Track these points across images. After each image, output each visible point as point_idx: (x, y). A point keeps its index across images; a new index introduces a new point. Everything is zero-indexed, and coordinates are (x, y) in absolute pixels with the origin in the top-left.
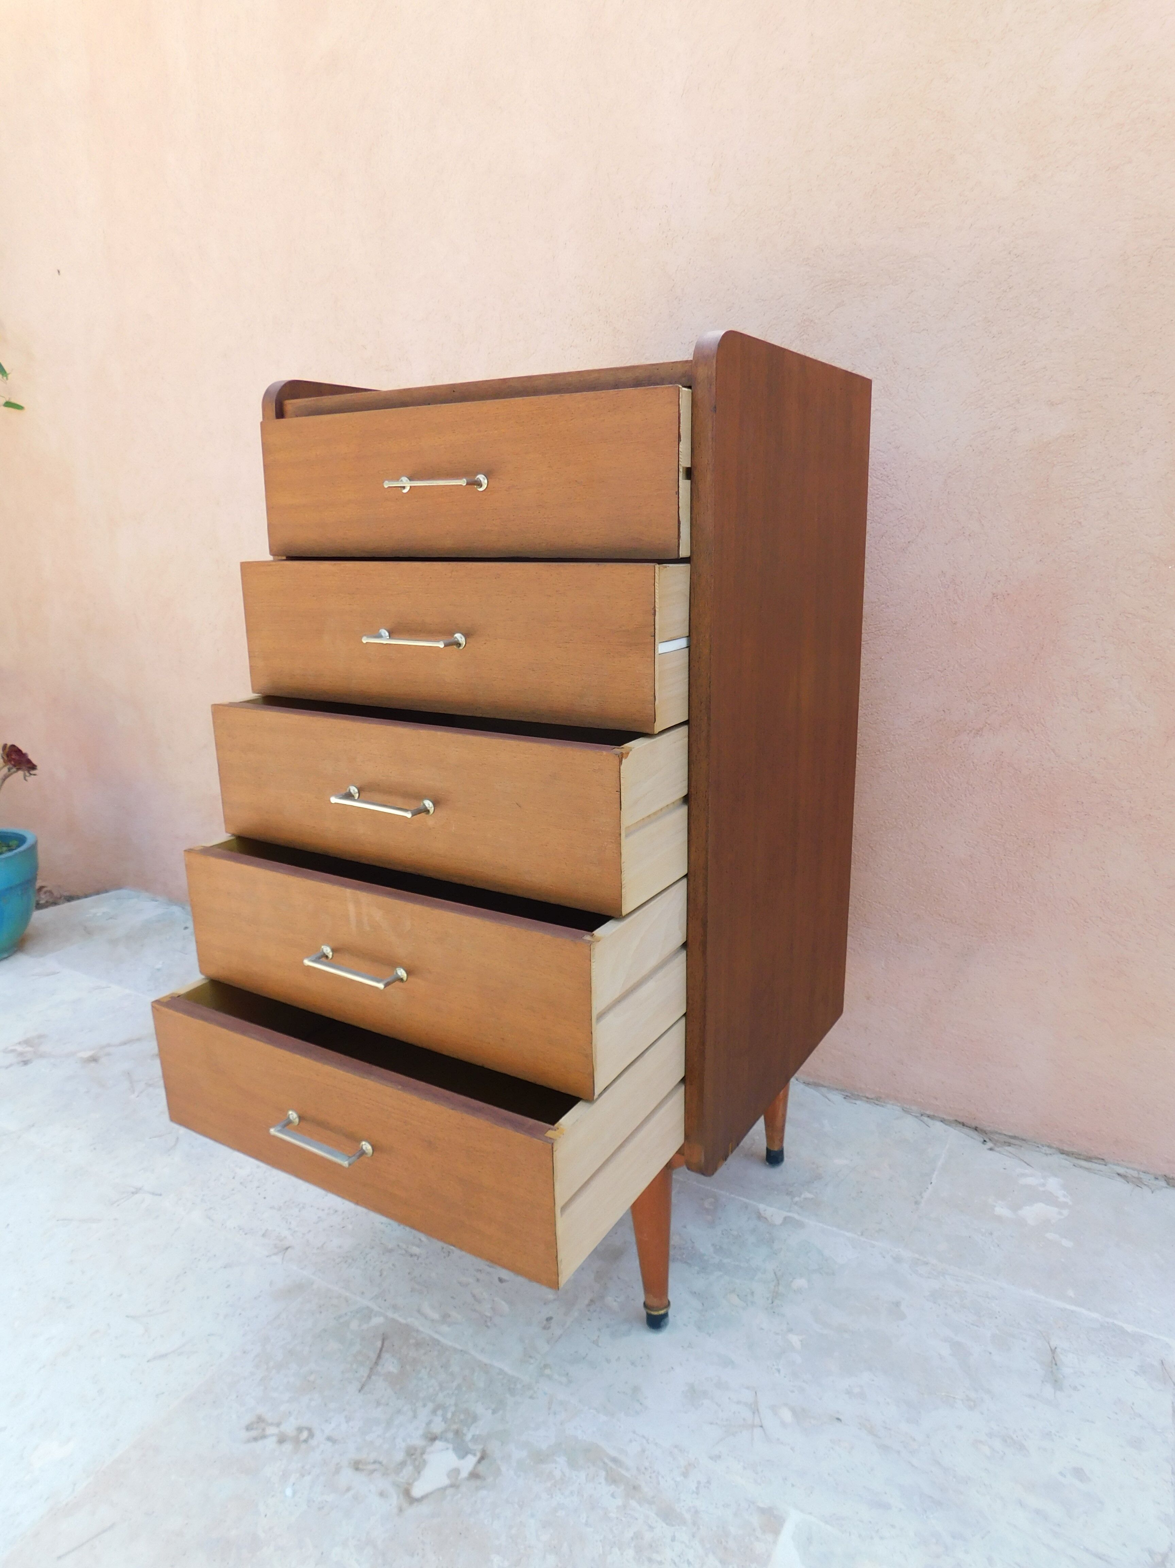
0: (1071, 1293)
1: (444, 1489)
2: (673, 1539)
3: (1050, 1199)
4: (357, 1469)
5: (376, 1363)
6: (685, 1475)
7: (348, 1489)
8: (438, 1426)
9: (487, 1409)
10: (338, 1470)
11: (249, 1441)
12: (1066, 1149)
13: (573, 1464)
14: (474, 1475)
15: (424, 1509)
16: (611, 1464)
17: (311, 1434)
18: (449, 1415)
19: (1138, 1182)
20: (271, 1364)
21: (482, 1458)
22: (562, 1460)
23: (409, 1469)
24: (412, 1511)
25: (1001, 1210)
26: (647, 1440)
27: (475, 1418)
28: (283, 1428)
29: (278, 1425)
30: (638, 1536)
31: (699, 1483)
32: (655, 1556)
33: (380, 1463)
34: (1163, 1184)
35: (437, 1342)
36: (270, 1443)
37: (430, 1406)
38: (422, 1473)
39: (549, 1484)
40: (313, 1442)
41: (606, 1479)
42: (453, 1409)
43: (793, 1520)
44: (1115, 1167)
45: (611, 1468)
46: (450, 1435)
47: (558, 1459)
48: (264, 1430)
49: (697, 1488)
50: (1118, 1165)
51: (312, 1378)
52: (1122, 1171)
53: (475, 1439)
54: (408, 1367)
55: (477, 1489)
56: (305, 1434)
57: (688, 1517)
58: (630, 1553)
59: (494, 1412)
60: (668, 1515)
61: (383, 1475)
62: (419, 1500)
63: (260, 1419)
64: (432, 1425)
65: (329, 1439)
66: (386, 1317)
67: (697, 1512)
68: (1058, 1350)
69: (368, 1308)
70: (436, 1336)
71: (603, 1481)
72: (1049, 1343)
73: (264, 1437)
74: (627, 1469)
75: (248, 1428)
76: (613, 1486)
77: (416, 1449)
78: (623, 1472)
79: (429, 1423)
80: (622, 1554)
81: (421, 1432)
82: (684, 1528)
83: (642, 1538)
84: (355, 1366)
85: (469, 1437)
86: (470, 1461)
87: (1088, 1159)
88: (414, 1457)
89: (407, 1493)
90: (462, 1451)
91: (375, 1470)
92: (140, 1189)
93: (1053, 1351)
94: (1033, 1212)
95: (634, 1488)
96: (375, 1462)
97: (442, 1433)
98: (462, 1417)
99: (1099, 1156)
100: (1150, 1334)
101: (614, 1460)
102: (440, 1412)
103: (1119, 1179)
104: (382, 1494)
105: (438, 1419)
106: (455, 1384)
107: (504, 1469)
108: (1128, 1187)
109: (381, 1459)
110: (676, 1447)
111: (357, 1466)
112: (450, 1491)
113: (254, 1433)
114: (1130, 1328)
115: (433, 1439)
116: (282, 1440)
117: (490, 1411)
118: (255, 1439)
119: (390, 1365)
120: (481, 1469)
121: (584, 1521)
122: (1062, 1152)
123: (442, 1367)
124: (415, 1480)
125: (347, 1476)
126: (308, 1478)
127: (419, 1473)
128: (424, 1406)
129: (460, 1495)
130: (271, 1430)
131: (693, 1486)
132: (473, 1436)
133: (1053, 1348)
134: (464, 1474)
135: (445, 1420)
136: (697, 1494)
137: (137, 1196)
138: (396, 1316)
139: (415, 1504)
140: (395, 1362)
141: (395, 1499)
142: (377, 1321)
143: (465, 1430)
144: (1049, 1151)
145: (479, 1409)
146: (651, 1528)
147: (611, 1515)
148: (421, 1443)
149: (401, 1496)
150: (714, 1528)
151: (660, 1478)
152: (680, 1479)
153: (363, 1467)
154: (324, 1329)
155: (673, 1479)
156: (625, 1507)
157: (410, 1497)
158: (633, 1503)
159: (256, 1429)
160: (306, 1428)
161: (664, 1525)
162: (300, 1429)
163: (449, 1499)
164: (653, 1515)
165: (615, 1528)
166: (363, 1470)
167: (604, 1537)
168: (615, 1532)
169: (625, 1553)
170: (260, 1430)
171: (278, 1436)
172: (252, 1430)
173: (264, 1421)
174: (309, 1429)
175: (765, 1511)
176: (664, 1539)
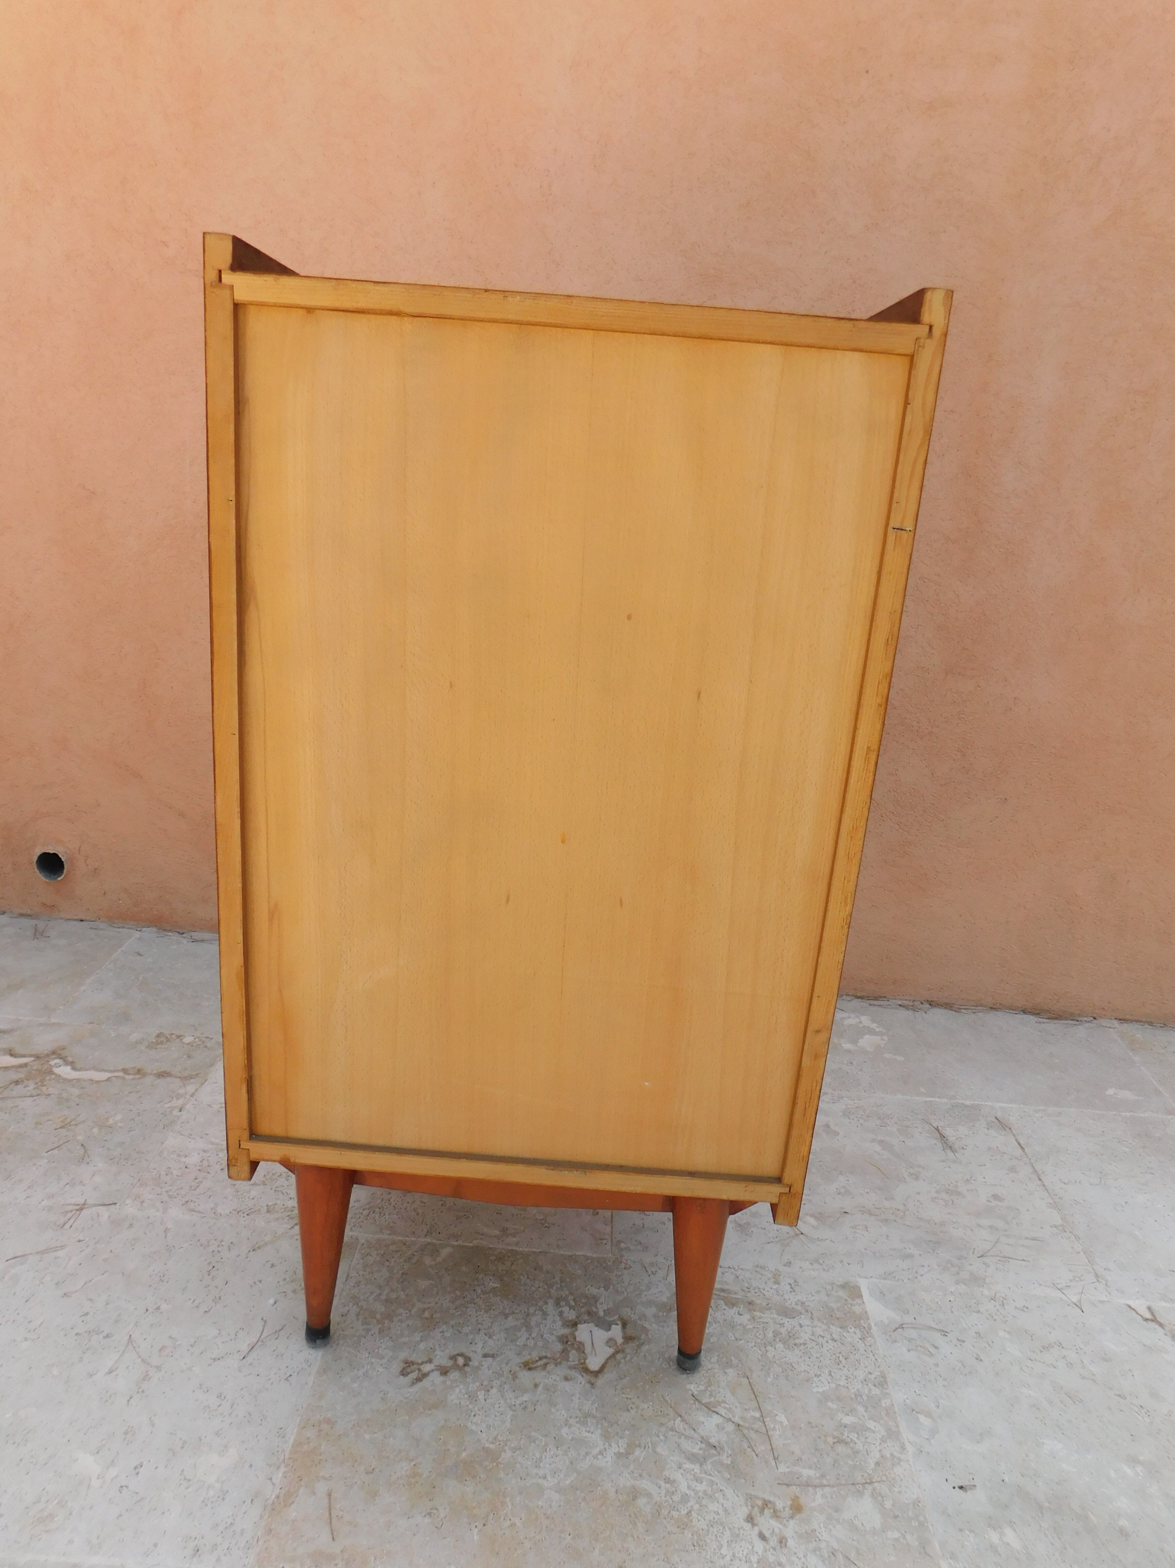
0: (922, 1090)
1: (613, 1356)
2: (801, 1326)
3: (872, 1032)
4: (530, 1369)
6: (777, 1282)
7: (536, 1386)
8: (571, 1315)
9: (599, 1289)
10: (515, 1377)
11: (413, 1383)
12: (859, 995)
14: (628, 1339)
15: (609, 1376)
16: (722, 1294)
17: (468, 1360)
18: (572, 1303)
19: (914, 1009)
20: (378, 1316)
21: (624, 1325)
23: (573, 1355)
24: (600, 1381)
25: (847, 1046)
26: (734, 1269)
27: (596, 1299)
28: (437, 1361)
29: (430, 1361)
30: (776, 1334)
31: (790, 1284)
32: (797, 1341)
33: (546, 1357)
34: (928, 1006)
35: (514, 1253)
36: (436, 1377)
37: (551, 1302)
38: (585, 1351)
40: (474, 1363)
41: (726, 1305)
42: (571, 1298)
43: (864, 1286)
44: (894, 1001)
45: (723, 1296)
46: (586, 1317)
48: (419, 1370)
49: (791, 1288)
50: (895, 999)
51: (427, 1314)
52: (900, 1002)
53: (607, 1312)
54: (505, 1279)
55: (639, 1346)
56: (461, 1361)
57: (799, 1308)
58: (780, 1346)
59: (606, 1288)
60: (787, 1312)
61: (556, 1364)
62: (600, 1372)
63: (408, 1363)
64: (565, 1315)
65: (485, 1356)
66: (453, 1246)
67: (803, 1303)
68: (940, 1128)
69: (429, 1244)
70: (510, 1248)
71: (724, 1307)
72: (932, 1125)
73: (425, 1375)
75: (404, 1373)
76: (735, 1308)
77: (567, 1337)
79: (561, 1314)
80: (775, 1349)
81: (559, 1323)
82: (803, 1317)
83: (781, 1334)
84: (458, 1293)
85: (601, 1313)
86: (616, 1331)
87: (876, 999)
88: (569, 1343)
89: (586, 1370)
90: (605, 1325)
91: (546, 1365)
92: (84, 1204)
93: (937, 1129)
94: (866, 1041)
95: (750, 1303)
96: (540, 1359)
97: (577, 1317)
98: (584, 1301)
99: (882, 995)
100: (980, 1103)
102: (563, 1303)
103: (901, 1008)
104: (566, 1379)
105: (566, 1309)
106: (557, 1279)
107: (647, 1325)
108: (910, 1013)
109: (544, 1354)
110: (757, 1266)
111: (528, 1366)
112: (619, 1356)
113: (414, 1375)
114: (968, 1103)
115: (575, 1325)
116: (444, 1372)
117: (603, 1289)
118: (419, 1380)
120: (630, 1331)
121: (733, 1338)
122: (858, 998)
123: (535, 1269)
124: (585, 1359)
125: (526, 1377)
126: (494, 1391)
127: (583, 1352)
128: (546, 1303)
129: (629, 1356)
130: (426, 1368)
131: (788, 1288)
132: (604, 1311)
133: (936, 1127)
134: (620, 1341)
135: (571, 1307)
136: (794, 1291)
137: (84, 1212)
138: (460, 1243)
139: (600, 1376)
140: (491, 1278)
141: (582, 1380)
142: (445, 1252)
143: (594, 1309)
144: (849, 998)
145: (594, 1291)
146: (782, 1325)
147: (748, 1327)
148: (566, 1331)
149: (584, 1374)
150: (822, 1309)
151: (762, 1290)
152: (776, 1286)
153: (534, 1366)
154: (403, 1273)
155: (771, 1288)
156: (754, 1318)
157: (592, 1372)
158: (758, 1314)
159: (412, 1372)
160: (458, 1355)
161: (788, 1320)
162: (453, 1358)
163: (623, 1361)
164: (776, 1316)
165: (758, 1334)
166: (536, 1368)
167: (755, 1343)
168: (760, 1336)
169: (777, 1347)
170: (417, 1371)
171: (437, 1370)
172: (408, 1374)
173: (413, 1363)
174: (461, 1355)
175: (844, 1286)
176: (795, 1328)
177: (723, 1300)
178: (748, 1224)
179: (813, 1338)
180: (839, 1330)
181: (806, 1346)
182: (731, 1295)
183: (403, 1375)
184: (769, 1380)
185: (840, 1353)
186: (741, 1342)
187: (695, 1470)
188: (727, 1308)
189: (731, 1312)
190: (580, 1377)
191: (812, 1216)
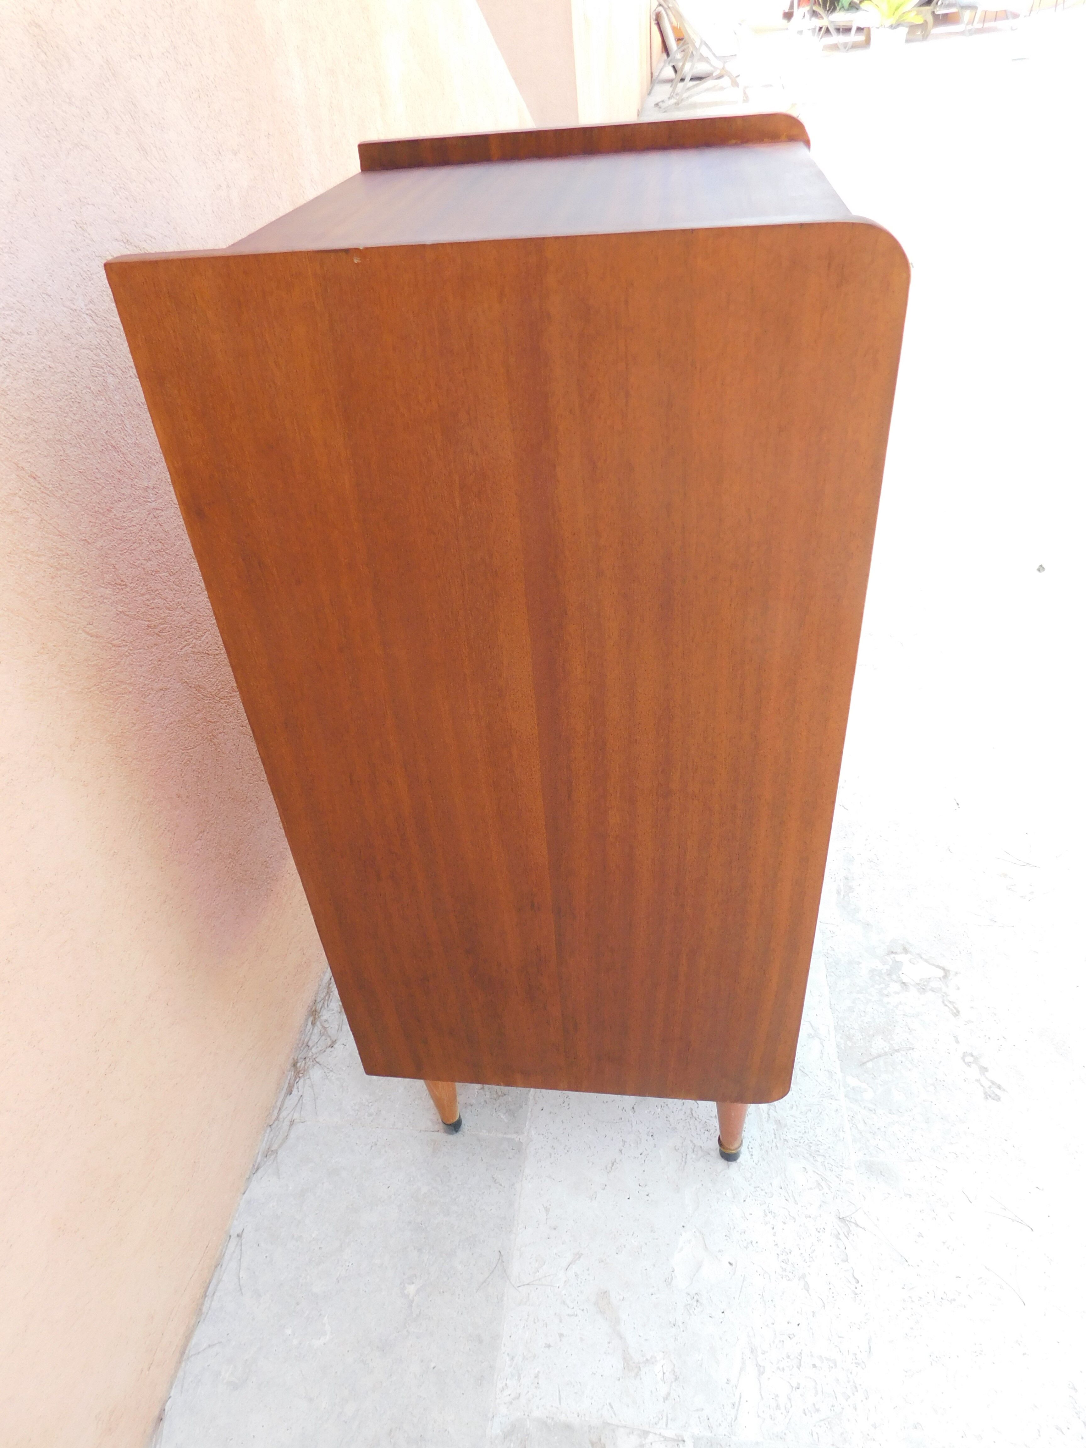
1: (926, 960)
4: (958, 1012)
5: (886, 1054)
7: (972, 1007)
8: (896, 986)
9: (862, 968)
10: (969, 1022)
11: (1004, 1090)
14: (906, 951)
15: (945, 964)
17: (965, 1054)
18: (883, 986)
21: (893, 953)
23: (933, 985)
24: (951, 969)
27: (873, 970)
28: (978, 1075)
29: (979, 1080)
33: (943, 1002)
36: (992, 1075)
37: (886, 1000)
40: (968, 1049)
42: (876, 987)
46: (894, 977)
48: (990, 1087)
53: (886, 963)
54: (871, 1033)
56: (969, 1059)
59: (859, 963)
61: (948, 995)
62: (944, 969)
63: (987, 1096)
65: (957, 1042)
66: (845, 1076)
69: (847, 1096)
70: (832, 1031)
73: (994, 1082)
77: (919, 988)
79: (897, 993)
84: (899, 1067)
85: (887, 967)
86: (899, 958)
88: (924, 987)
89: (945, 977)
90: (897, 966)
91: (950, 1002)
96: (946, 1006)
97: (896, 982)
98: (877, 978)
101: (839, 893)
102: (885, 992)
104: (958, 989)
105: (890, 990)
106: (859, 995)
111: (957, 1013)
112: (924, 957)
113: (997, 1091)
116: (984, 1069)
117: (861, 965)
118: (999, 1087)
119: (879, 1045)
120: (899, 950)
123: (854, 1011)
124: (935, 977)
125: (966, 1015)
126: (988, 1034)
127: (929, 978)
128: (889, 1003)
129: (922, 951)
130: (985, 1083)
132: (884, 965)
134: (909, 956)
135: (887, 986)
138: (837, 1071)
139: (947, 969)
140: (873, 1043)
141: (954, 980)
142: (851, 1082)
143: (884, 971)
149: (949, 978)
153: (954, 1009)
154: (890, 1113)
157: (946, 973)
159: (994, 1092)
160: (964, 1061)
162: (969, 1064)
166: (955, 1008)
170: (992, 1089)
171: (984, 1075)
172: (996, 1095)
173: (985, 1093)
174: (963, 1059)
183: (999, 1099)
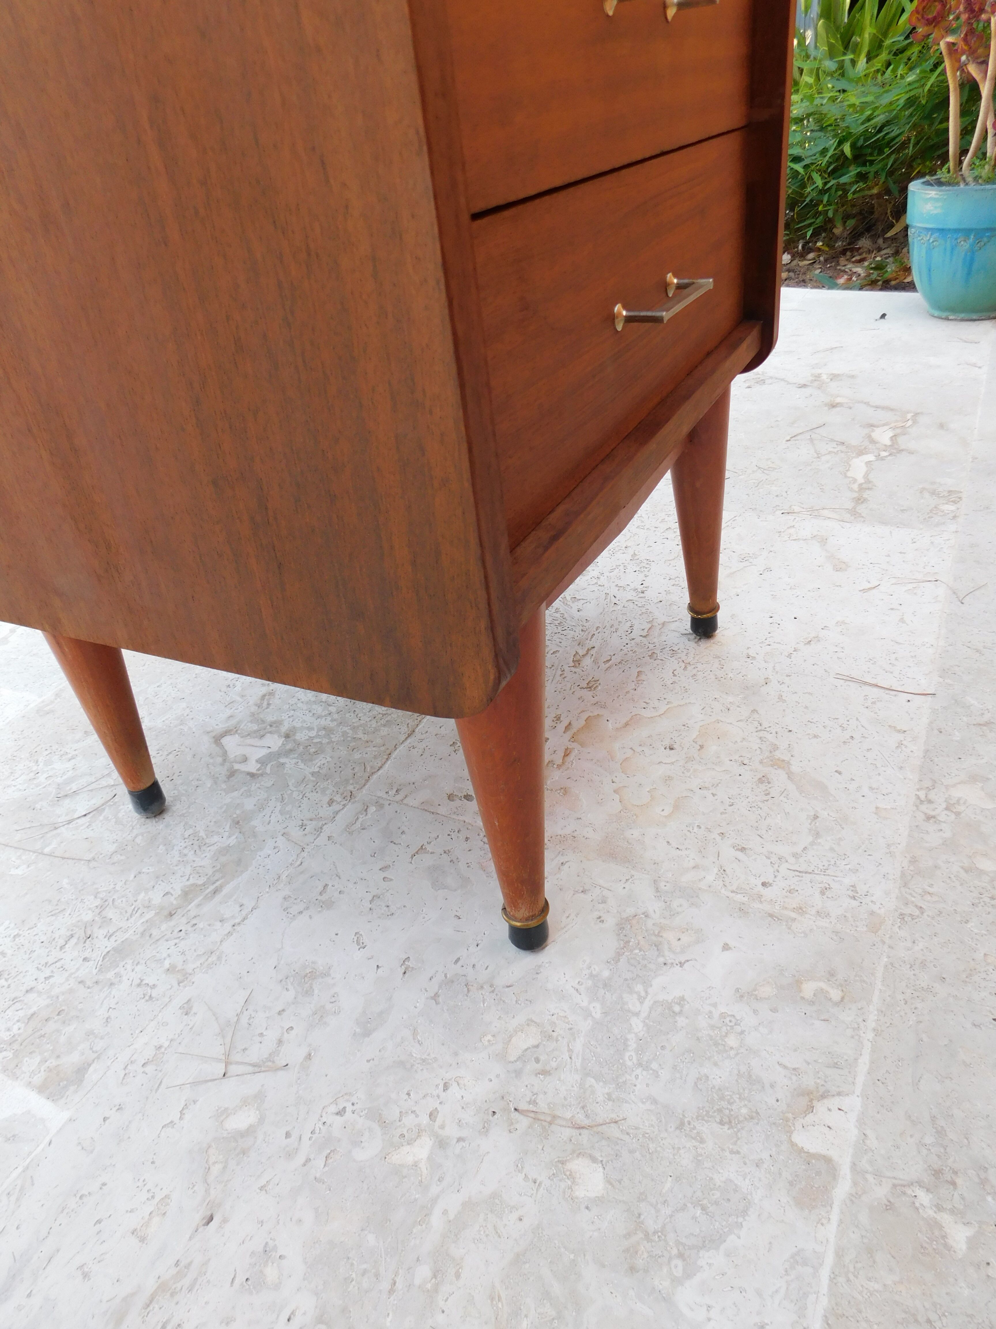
4: (264, 695)
13: (225, 850)
14: (234, 773)
15: (206, 748)
16: (212, 888)
18: (317, 740)
22: (232, 841)
24: (207, 741)
30: (106, 921)
31: (154, 986)
32: (74, 941)
37: (333, 724)
38: (249, 738)
39: (202, 834)
41: (192, 885)
45: (208, 888)
46: (289, 747)
47: (234, 837)
53: (279, 765)
55: (215, 780)
57: (110, 975)
59: (315, 773)
61: (253, 713)
62: (218, 742)
64: (305, 731)
71: (192, 881)
74: (199, 905)
76: (180, 893)
77: (275, 726)
78: (196, 902)
79: (308, 728)
80: (90, 909)
81: (298, 724)
82: (95, 971)
85: (283, 760)
86: (250, 767)
88: (269, 728)
90: (266, 760)
91: (259, 707)
96: (268, 705)
97: (293, 740)
98: (313, 750)
102: (323, 733)
104: (231, 718)
105: (312, 734)
106: (359, 736)
107: (236, 794)
109: (270, 708)
110: (219, 958)
112: (220, 761)
115: (287, 736)
117: (315, 770)
120: (240, 777)
121: (144, 870)
124: (239, 735)
127: (248, 735)
128: (331, 721)
129: (213, 768)
131: (150, 980)
132: (284, 764)
134: (237, 767)
135: (311, 739)
136: (139, 985)
139: (212, 741)
143: (293, 756)
145: (320, 762)
146: (109, 937)
147: (143, 894)
148: (284, 729)
149: (225, 730)
150: (80, 1006)
151: (177, 941)
152: (167, 964)
153: (265, 699)
155: (169, 956)
156: (148, 907)
157: (222, 736)
158: (150, 915)
161: (108, 949)
163: (211, 761)
164: (127, 936)
165: (124, 899)
166: (262, 699)
167: (118, 891)
168: (120, 901)
169: (90, 912)
175: (81, 1071)
176: (90, 950)
177: (204, 885)
178: (309, 992)
179: (58, 965)
180: (34, 1009)
181: (58, 948)
182: (201, 897)
184: (66, 881)
185: (9, 987)
186: (132, 876)
187: (59, 778)
188: (188, 883)
189: (177, 887)
190: (224, 726)
191: (250, 1131)
